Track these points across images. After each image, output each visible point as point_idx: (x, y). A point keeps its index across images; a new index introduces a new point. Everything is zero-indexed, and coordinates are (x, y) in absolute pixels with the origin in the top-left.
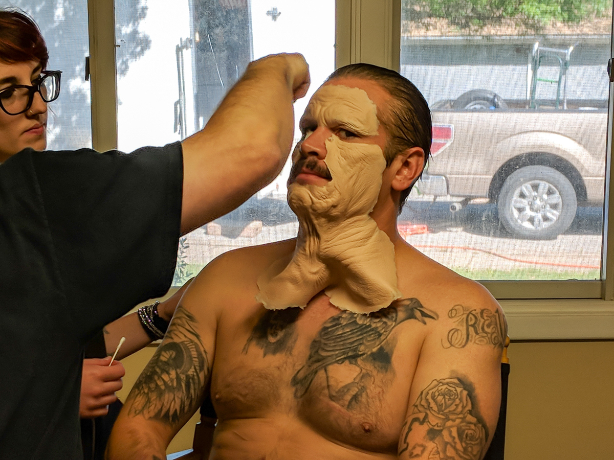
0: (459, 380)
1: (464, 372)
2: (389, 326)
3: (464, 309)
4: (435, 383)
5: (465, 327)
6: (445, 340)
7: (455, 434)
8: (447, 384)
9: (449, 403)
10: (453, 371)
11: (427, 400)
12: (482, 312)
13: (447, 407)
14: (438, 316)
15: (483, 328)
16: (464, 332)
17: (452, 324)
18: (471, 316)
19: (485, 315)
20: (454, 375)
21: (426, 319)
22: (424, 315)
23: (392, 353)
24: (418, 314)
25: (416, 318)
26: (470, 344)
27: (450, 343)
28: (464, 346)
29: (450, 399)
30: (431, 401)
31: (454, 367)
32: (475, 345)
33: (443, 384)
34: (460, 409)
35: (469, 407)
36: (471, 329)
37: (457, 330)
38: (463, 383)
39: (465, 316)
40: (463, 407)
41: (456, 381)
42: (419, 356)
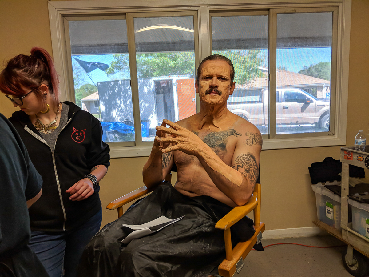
0: (250, 155)
1: (252, 153)
2: (225, 137)
3: (251, 133)
4: (242, 155)
5: (252, 139)
6: (245, 142)
7: (253, 173)
8: (247, 156)
9: (249, 162)
10: (248, 152)
11: (241, 160)
12: (256, 134)
13: (249, 163)
14: (242, 135)
15: (257, 140)
16: (252, 141)
17: (247, 138)
18: (253, 135)
19: (257, 135)
20: (249, 154)
21: (238, 136)
22: (237, 134)
23: (226, 144)
24: (235, 134)
25: (234, 135)
26: (253, 145)
27: (247, 144)
28: (252, 145)
29: (249, 161)
30: (242, 160)
31: (249, 151)
32: (255, 145)
33: (246, 156)
34: (253, 164)
35: (255, 164)
36: (253, 139)
37: (249, 140)
38: (251, 156)
39: (251, 135)
40: (254, 164)
41: (249, 155)
42: (235, 147)
